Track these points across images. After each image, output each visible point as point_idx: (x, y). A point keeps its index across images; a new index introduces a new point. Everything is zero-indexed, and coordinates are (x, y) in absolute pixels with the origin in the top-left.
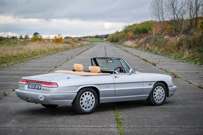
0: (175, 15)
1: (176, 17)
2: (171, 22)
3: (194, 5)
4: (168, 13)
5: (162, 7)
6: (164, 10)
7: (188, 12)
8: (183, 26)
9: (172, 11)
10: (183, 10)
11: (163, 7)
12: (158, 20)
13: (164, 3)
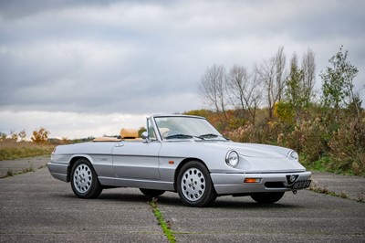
0: (243, 100)
1: (245, 103)
2: (237, 113)
3: (275, 83)
4: (232, 95)
5: (220, 85)
6: (224, 92)
7: (265, 94)
8: (257, 119)
9: (237, 93)
10: (258, 92)
11: (223, 86)
12: (213, 108)
13: (223, 79)
